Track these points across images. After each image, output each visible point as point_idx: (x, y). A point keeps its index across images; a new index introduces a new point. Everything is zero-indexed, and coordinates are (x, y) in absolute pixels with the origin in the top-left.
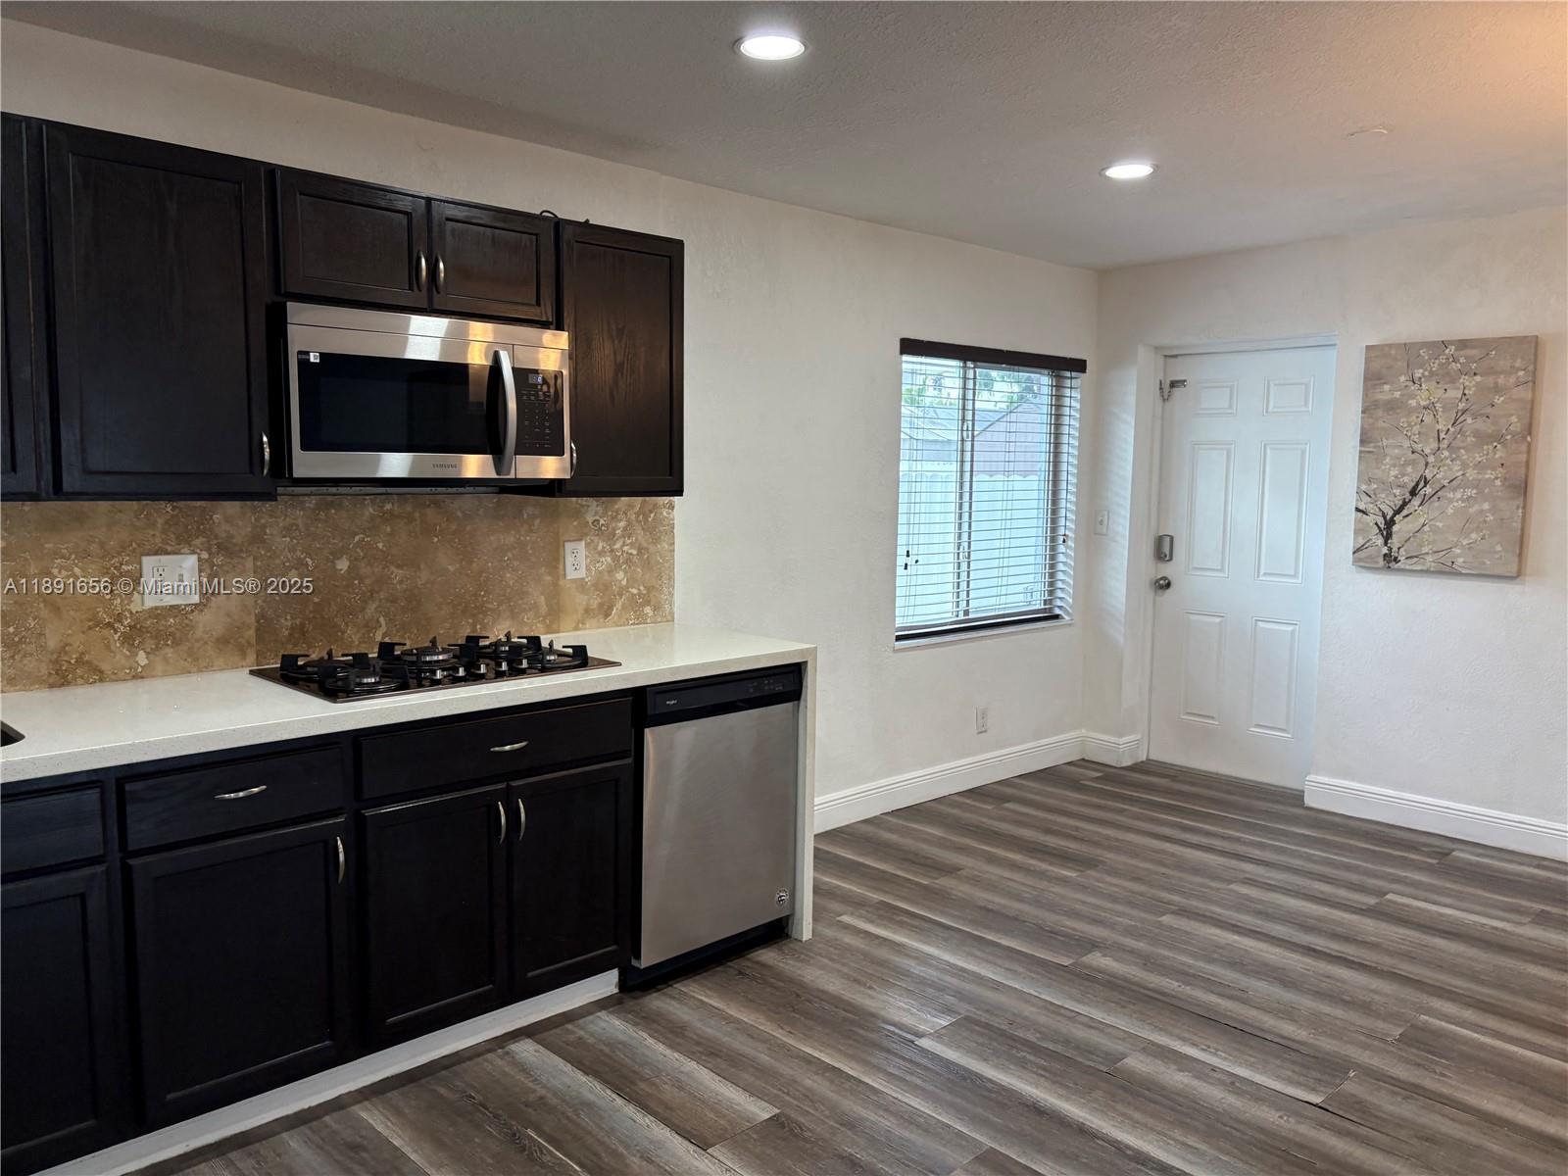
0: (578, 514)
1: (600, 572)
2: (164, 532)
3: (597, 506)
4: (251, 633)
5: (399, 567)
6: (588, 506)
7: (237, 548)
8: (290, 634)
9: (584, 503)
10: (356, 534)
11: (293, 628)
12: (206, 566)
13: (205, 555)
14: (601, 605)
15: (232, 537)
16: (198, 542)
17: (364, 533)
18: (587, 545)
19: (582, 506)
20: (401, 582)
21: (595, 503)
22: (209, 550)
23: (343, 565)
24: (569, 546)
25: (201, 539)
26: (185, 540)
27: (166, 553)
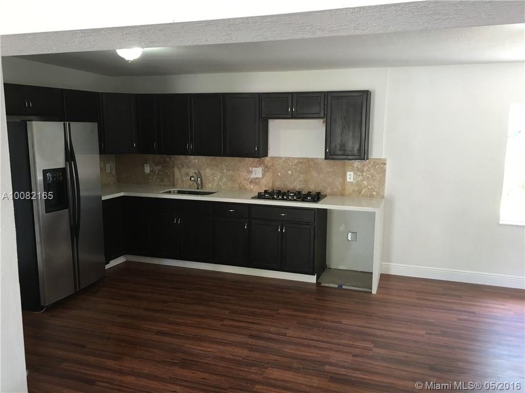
0: (352, 165)
1: (358, 181)
2: (256, 164)
5: (303, 174)
6: (355, 162)
10: (293, 166)
11: (279, 185)
12: (263, 171)
13: (263, 168)
14: (358, 190)
15: (268, 165)
18: (354, 173)
19: (353, 162)
21: (357, 162)
23: (290, 172)
24: (348, 173)
26: (260, 165)
27: (257, 167)
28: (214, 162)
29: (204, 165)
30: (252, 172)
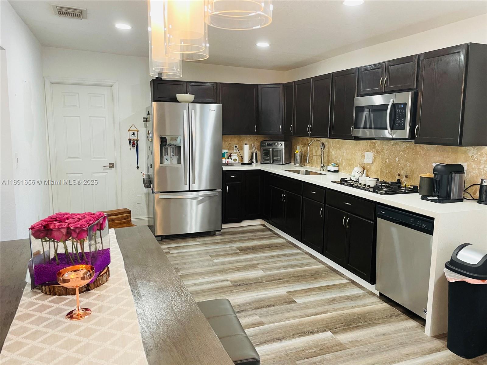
0: (465, 153)
2: (369, 147)
3: (474, 150)
4: (380, 172)
5: (409, 162)
6: (470, 150)
7: (379, 152)
8: (386, 175)
9: (468, 149)
10: (400, 152)
11: (386, 173)
12: (374, 156)
13: (374, 153)
15: (378, 149)
16: (373, 150)
17: (402, 152)
19: (467, 150)
20: (409, 167)
21: (473, 149)
22: (375, 152)
23: (397, 159)
25: (374, 150)
26: (371, 149)
27: (369, 152)
28: (338, 145)
29: (331, 148)
30: (365, 157)
